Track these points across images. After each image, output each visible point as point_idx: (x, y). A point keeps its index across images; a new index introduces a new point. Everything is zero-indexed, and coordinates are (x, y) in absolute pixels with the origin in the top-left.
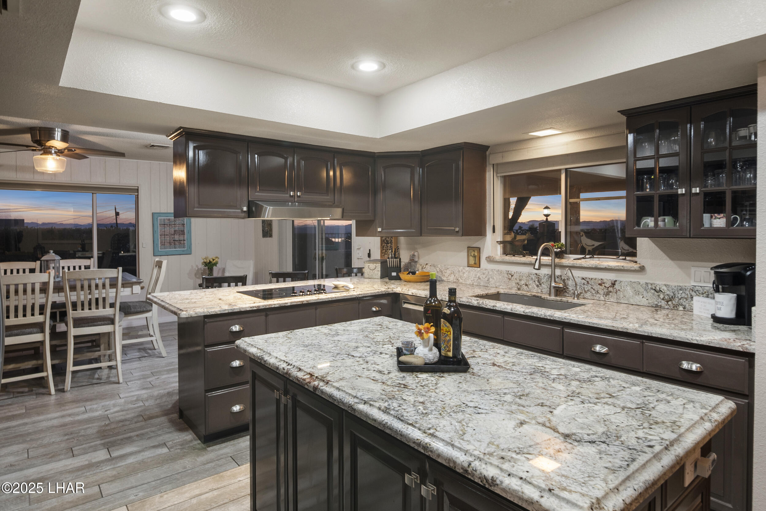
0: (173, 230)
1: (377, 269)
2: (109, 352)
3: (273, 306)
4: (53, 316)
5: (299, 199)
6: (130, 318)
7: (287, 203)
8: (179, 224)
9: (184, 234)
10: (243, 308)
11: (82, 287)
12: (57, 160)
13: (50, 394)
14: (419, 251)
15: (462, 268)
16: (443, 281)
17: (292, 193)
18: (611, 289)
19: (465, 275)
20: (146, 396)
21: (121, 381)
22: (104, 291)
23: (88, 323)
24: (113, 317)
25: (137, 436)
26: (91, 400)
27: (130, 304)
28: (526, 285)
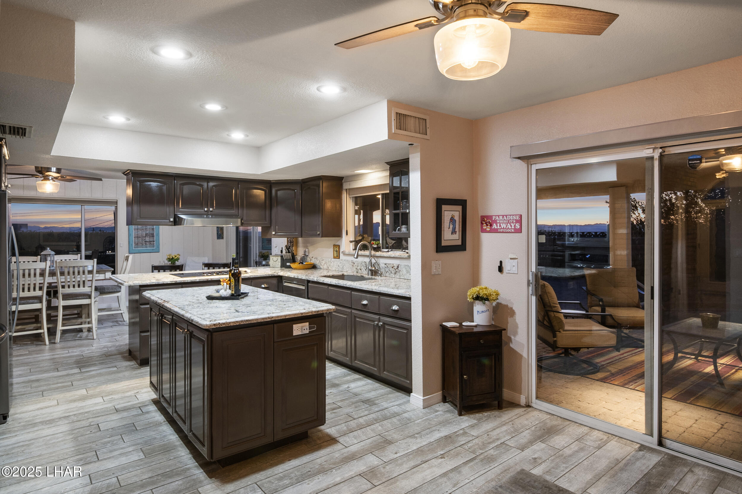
0: (144, 233)
1: (278, 261)
2: (88, 320)
3: (186, 281)
4: (48, 293)
5: (211, 213)
6: (104, 296)
7: (203, 216)
8: (149, 229)
9: (153, 236)
10: (165, 282)
11: (69, 273)
12: (53, 184)
13: (46, 345)
14: (309, 248)
15: (330, 259)
16: (321, 269)
17: (206, 209)
18: (397, 270)
19: (332, 264)
20: (111, 345)
21: (95, 337)
22: (84, 276)
23: (73, 297)
24: (90, 293)
25: (99, 363)
26: (73, 347)
27: (104, 287)
28: (361, 269)
